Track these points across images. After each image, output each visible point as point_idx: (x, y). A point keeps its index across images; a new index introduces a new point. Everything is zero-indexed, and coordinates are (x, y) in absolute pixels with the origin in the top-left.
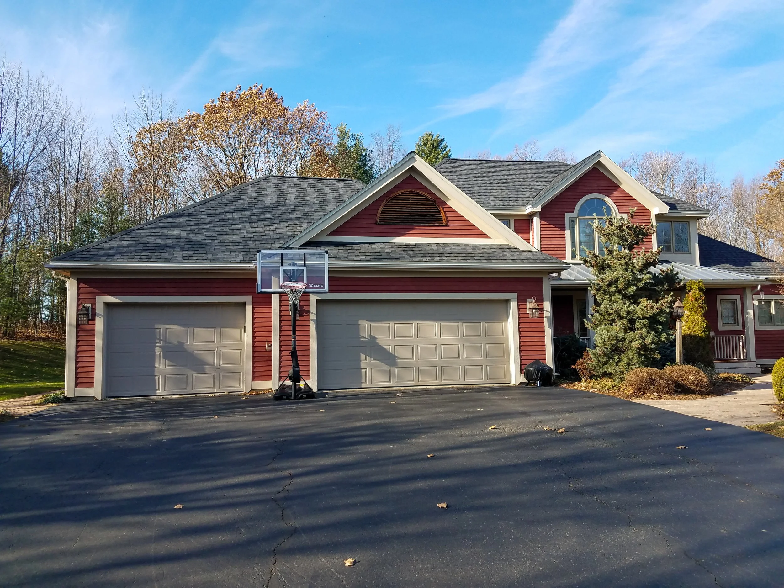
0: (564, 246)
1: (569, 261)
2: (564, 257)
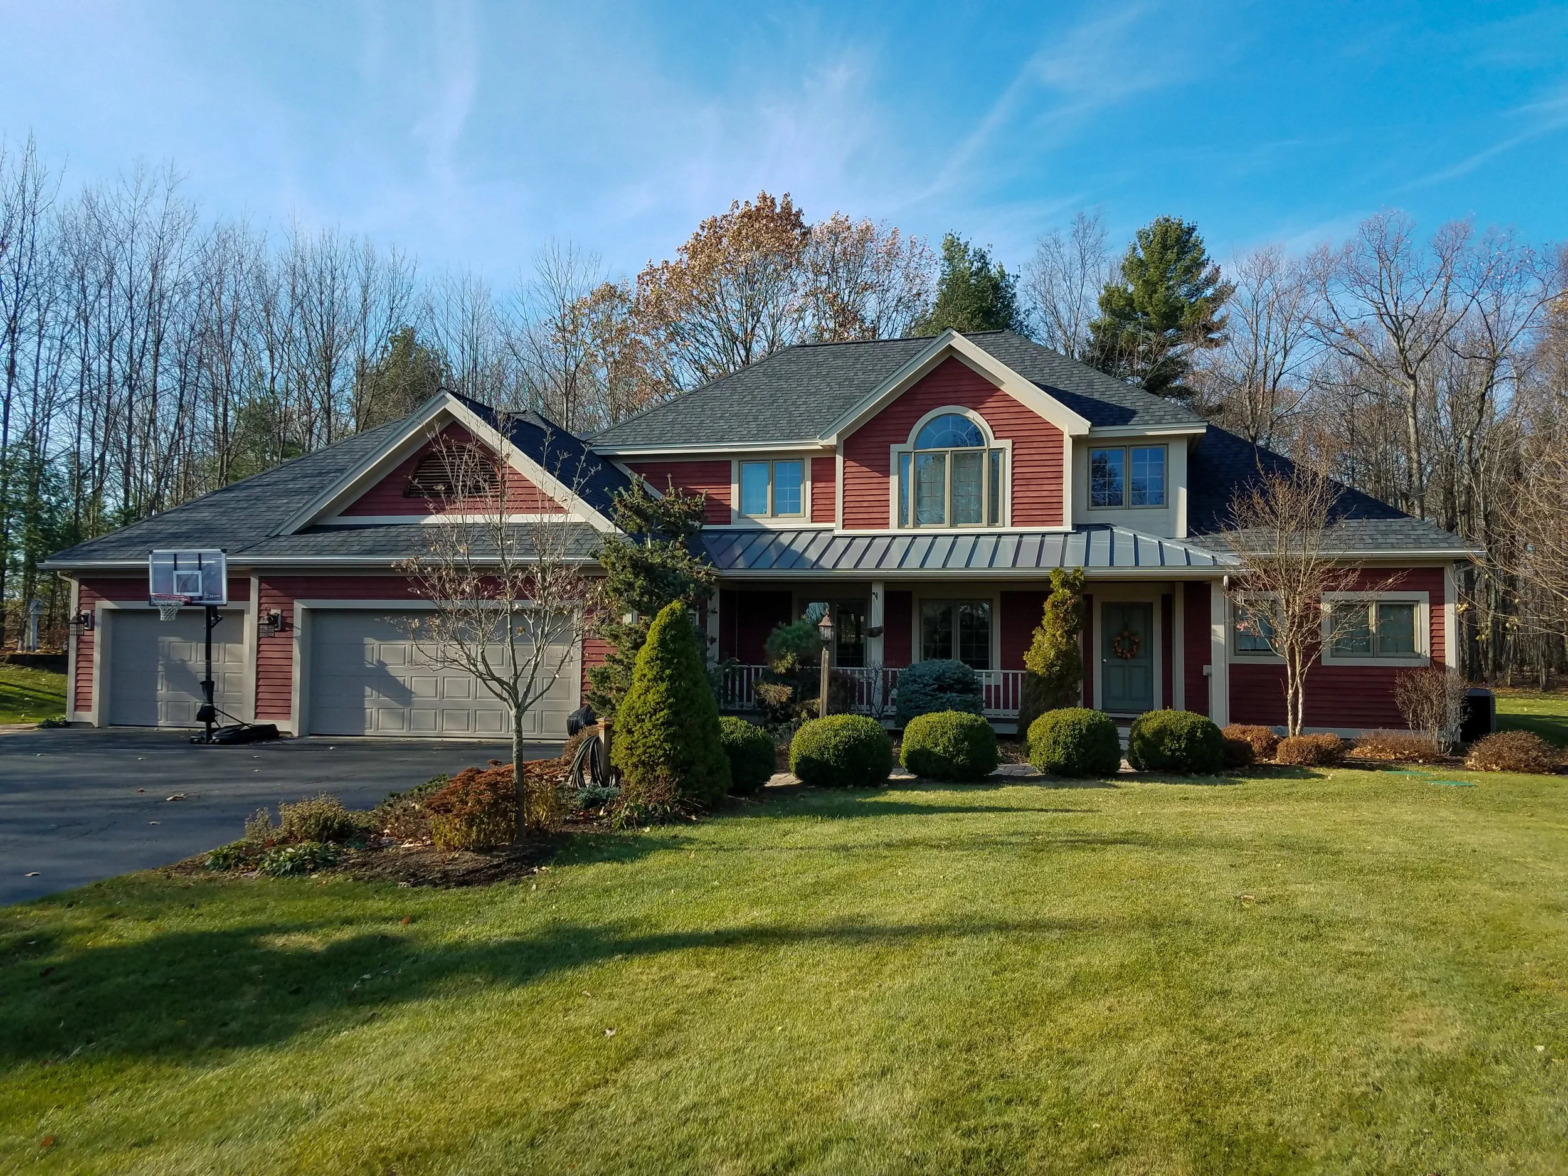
0: (886, 504)
1: (893, 530)
2: (886, 525)
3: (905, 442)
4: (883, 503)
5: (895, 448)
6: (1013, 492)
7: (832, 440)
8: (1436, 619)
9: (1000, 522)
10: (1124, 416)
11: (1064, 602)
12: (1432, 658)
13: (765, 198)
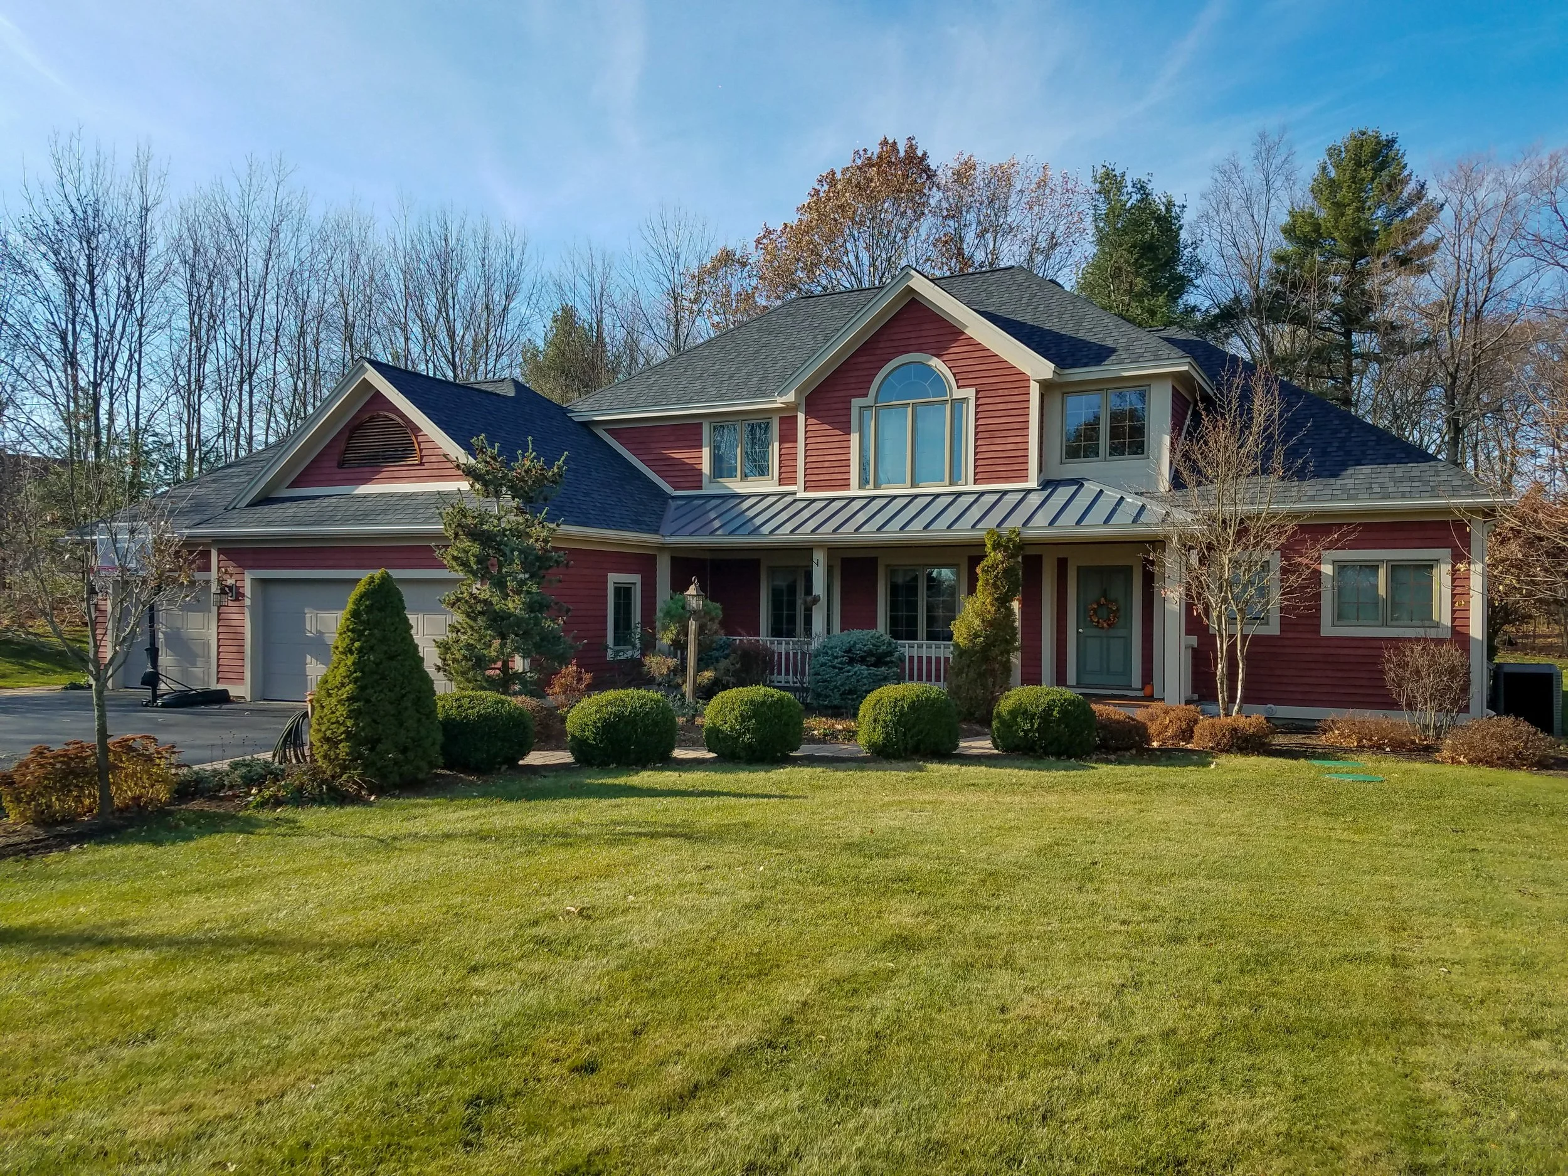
0: (847, 464)
1: (854, 492)
2: (846, 486)
3: (866, 395)
4: (844, 463)
5: (856, 403)
6: (976, 447)
7: (790, 397)
8: (1459, 581)
9: (963, 481)
10: (1100, 354)
11: (994, 567)
12: (1453, 627)
13: (885, 142)
